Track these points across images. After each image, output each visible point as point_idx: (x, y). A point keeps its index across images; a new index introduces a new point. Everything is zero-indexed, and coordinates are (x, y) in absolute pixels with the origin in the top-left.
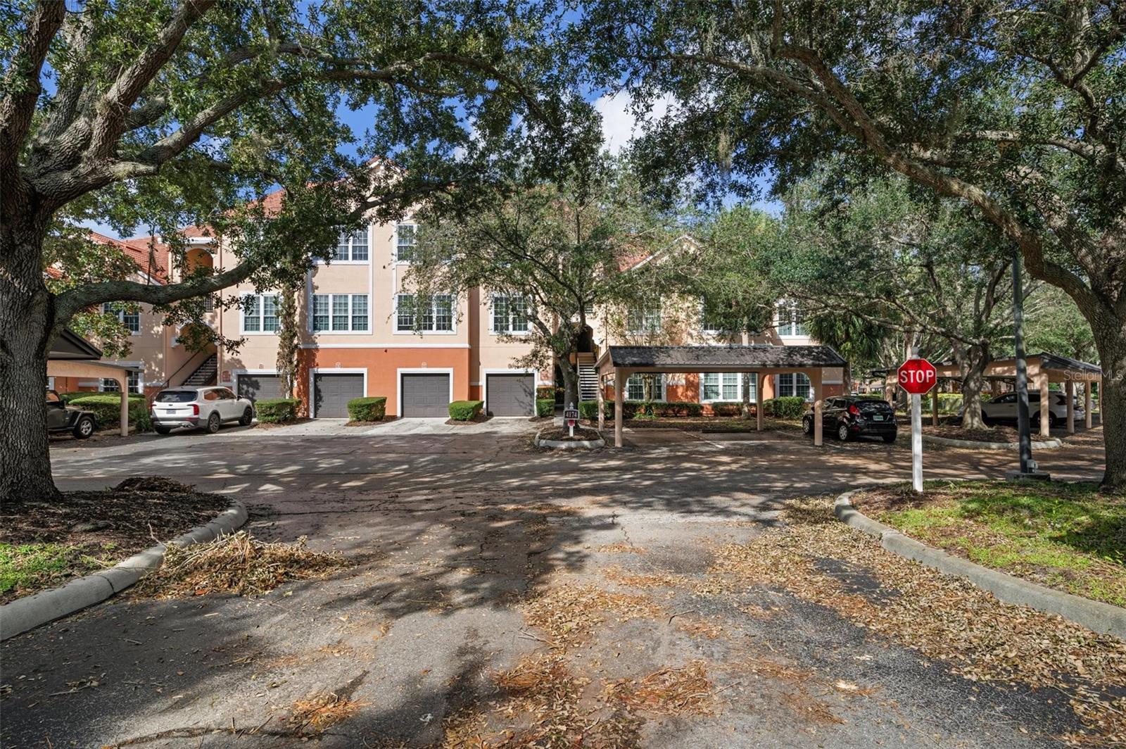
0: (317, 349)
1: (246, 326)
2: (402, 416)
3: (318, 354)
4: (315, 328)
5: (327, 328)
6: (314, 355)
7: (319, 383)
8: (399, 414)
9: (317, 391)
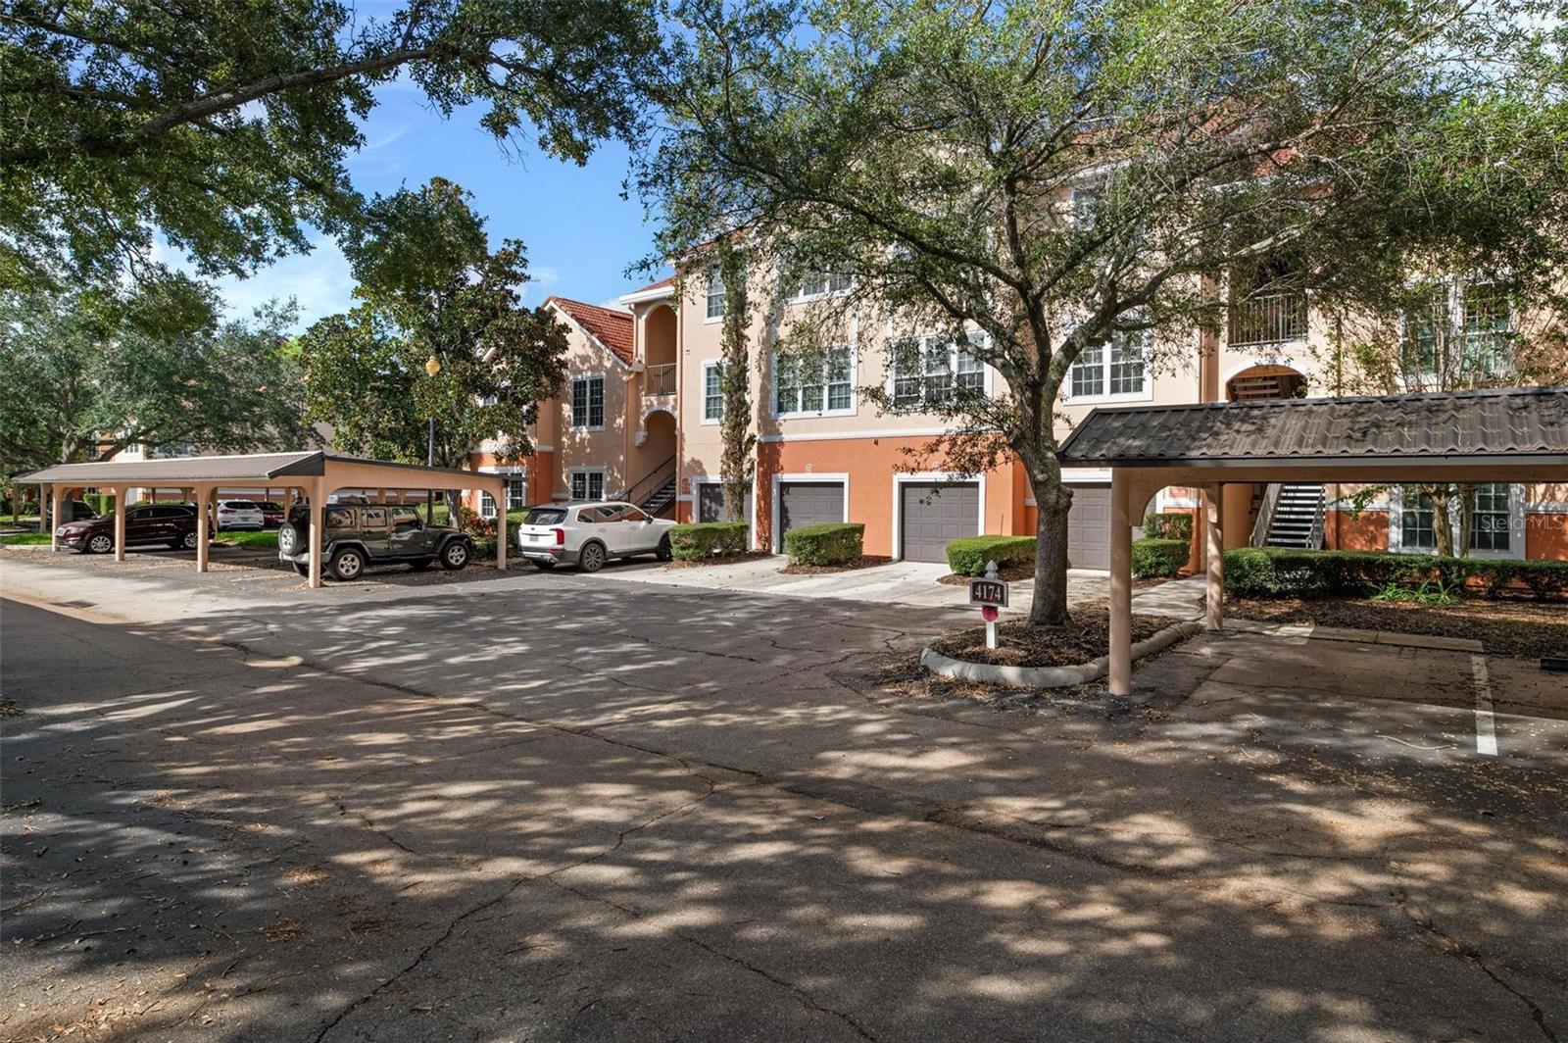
0: (781, 443)
1: (708, 411)
2: (902, 558)
3: (783, 451)
4: (781, 409)
5: (795, 409)
6: (778, 452)
7: (786, 498)
8: (895, 555)
9: (783, 510)
